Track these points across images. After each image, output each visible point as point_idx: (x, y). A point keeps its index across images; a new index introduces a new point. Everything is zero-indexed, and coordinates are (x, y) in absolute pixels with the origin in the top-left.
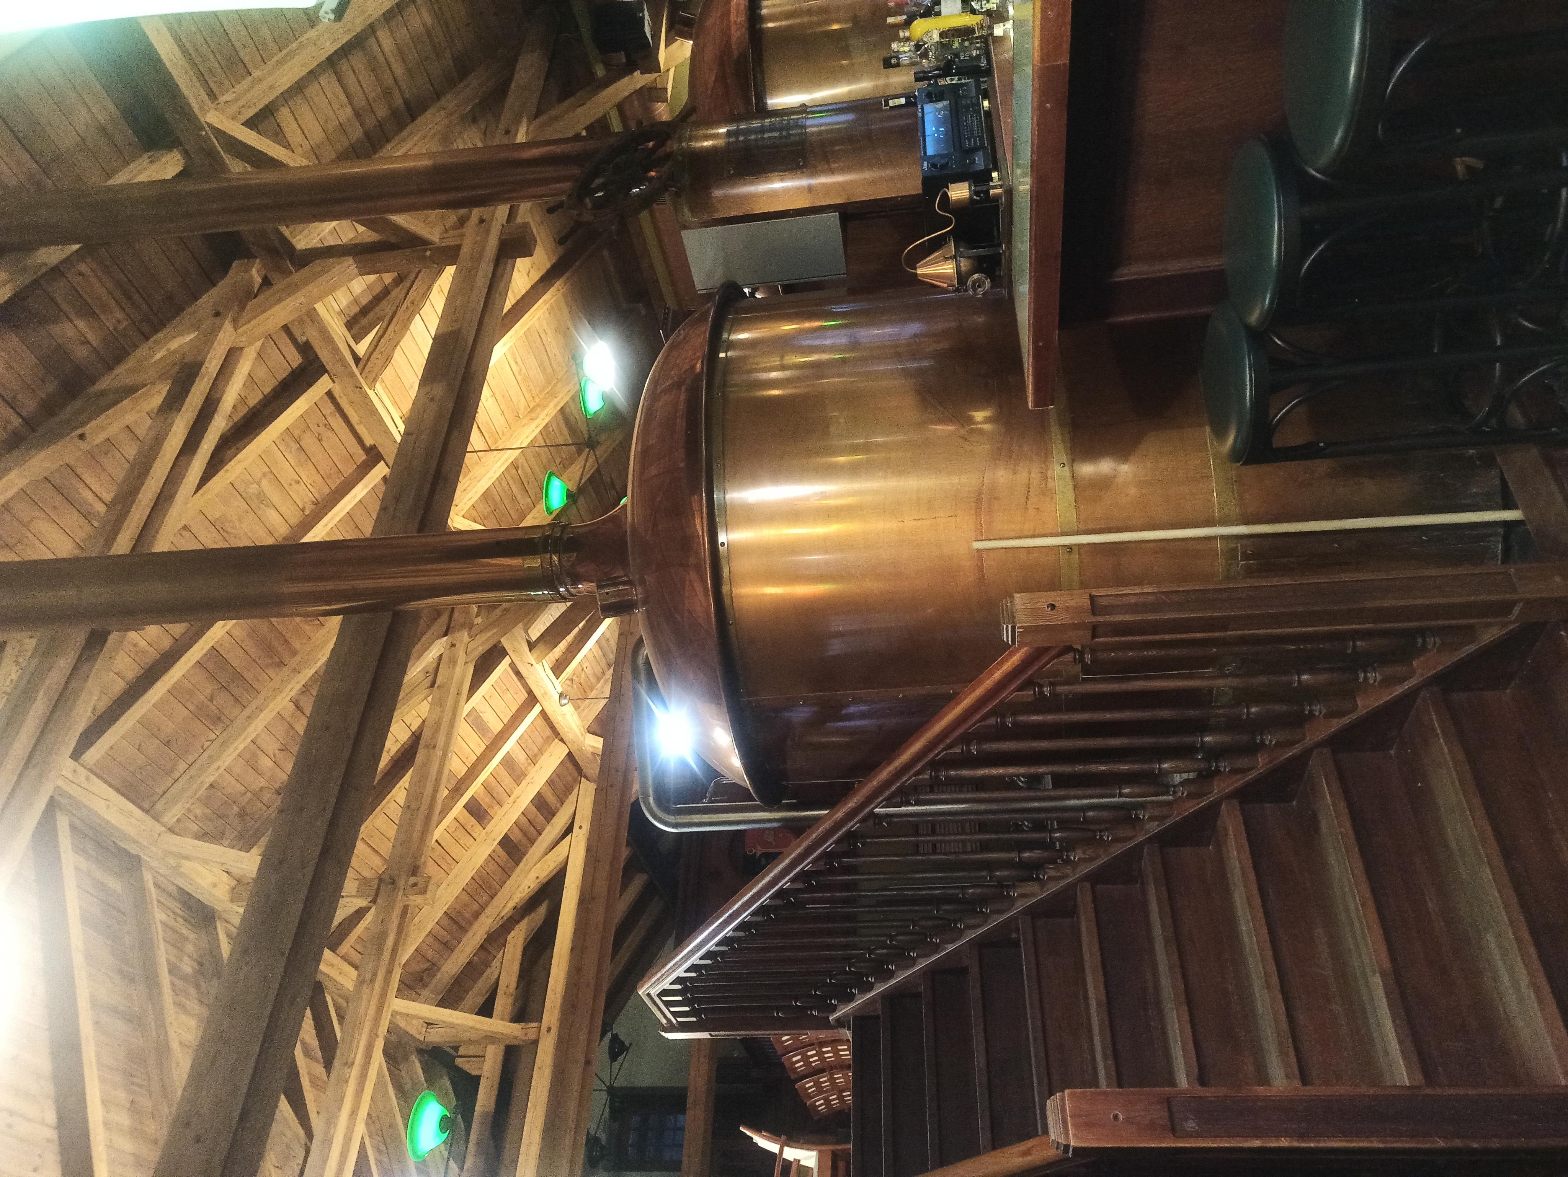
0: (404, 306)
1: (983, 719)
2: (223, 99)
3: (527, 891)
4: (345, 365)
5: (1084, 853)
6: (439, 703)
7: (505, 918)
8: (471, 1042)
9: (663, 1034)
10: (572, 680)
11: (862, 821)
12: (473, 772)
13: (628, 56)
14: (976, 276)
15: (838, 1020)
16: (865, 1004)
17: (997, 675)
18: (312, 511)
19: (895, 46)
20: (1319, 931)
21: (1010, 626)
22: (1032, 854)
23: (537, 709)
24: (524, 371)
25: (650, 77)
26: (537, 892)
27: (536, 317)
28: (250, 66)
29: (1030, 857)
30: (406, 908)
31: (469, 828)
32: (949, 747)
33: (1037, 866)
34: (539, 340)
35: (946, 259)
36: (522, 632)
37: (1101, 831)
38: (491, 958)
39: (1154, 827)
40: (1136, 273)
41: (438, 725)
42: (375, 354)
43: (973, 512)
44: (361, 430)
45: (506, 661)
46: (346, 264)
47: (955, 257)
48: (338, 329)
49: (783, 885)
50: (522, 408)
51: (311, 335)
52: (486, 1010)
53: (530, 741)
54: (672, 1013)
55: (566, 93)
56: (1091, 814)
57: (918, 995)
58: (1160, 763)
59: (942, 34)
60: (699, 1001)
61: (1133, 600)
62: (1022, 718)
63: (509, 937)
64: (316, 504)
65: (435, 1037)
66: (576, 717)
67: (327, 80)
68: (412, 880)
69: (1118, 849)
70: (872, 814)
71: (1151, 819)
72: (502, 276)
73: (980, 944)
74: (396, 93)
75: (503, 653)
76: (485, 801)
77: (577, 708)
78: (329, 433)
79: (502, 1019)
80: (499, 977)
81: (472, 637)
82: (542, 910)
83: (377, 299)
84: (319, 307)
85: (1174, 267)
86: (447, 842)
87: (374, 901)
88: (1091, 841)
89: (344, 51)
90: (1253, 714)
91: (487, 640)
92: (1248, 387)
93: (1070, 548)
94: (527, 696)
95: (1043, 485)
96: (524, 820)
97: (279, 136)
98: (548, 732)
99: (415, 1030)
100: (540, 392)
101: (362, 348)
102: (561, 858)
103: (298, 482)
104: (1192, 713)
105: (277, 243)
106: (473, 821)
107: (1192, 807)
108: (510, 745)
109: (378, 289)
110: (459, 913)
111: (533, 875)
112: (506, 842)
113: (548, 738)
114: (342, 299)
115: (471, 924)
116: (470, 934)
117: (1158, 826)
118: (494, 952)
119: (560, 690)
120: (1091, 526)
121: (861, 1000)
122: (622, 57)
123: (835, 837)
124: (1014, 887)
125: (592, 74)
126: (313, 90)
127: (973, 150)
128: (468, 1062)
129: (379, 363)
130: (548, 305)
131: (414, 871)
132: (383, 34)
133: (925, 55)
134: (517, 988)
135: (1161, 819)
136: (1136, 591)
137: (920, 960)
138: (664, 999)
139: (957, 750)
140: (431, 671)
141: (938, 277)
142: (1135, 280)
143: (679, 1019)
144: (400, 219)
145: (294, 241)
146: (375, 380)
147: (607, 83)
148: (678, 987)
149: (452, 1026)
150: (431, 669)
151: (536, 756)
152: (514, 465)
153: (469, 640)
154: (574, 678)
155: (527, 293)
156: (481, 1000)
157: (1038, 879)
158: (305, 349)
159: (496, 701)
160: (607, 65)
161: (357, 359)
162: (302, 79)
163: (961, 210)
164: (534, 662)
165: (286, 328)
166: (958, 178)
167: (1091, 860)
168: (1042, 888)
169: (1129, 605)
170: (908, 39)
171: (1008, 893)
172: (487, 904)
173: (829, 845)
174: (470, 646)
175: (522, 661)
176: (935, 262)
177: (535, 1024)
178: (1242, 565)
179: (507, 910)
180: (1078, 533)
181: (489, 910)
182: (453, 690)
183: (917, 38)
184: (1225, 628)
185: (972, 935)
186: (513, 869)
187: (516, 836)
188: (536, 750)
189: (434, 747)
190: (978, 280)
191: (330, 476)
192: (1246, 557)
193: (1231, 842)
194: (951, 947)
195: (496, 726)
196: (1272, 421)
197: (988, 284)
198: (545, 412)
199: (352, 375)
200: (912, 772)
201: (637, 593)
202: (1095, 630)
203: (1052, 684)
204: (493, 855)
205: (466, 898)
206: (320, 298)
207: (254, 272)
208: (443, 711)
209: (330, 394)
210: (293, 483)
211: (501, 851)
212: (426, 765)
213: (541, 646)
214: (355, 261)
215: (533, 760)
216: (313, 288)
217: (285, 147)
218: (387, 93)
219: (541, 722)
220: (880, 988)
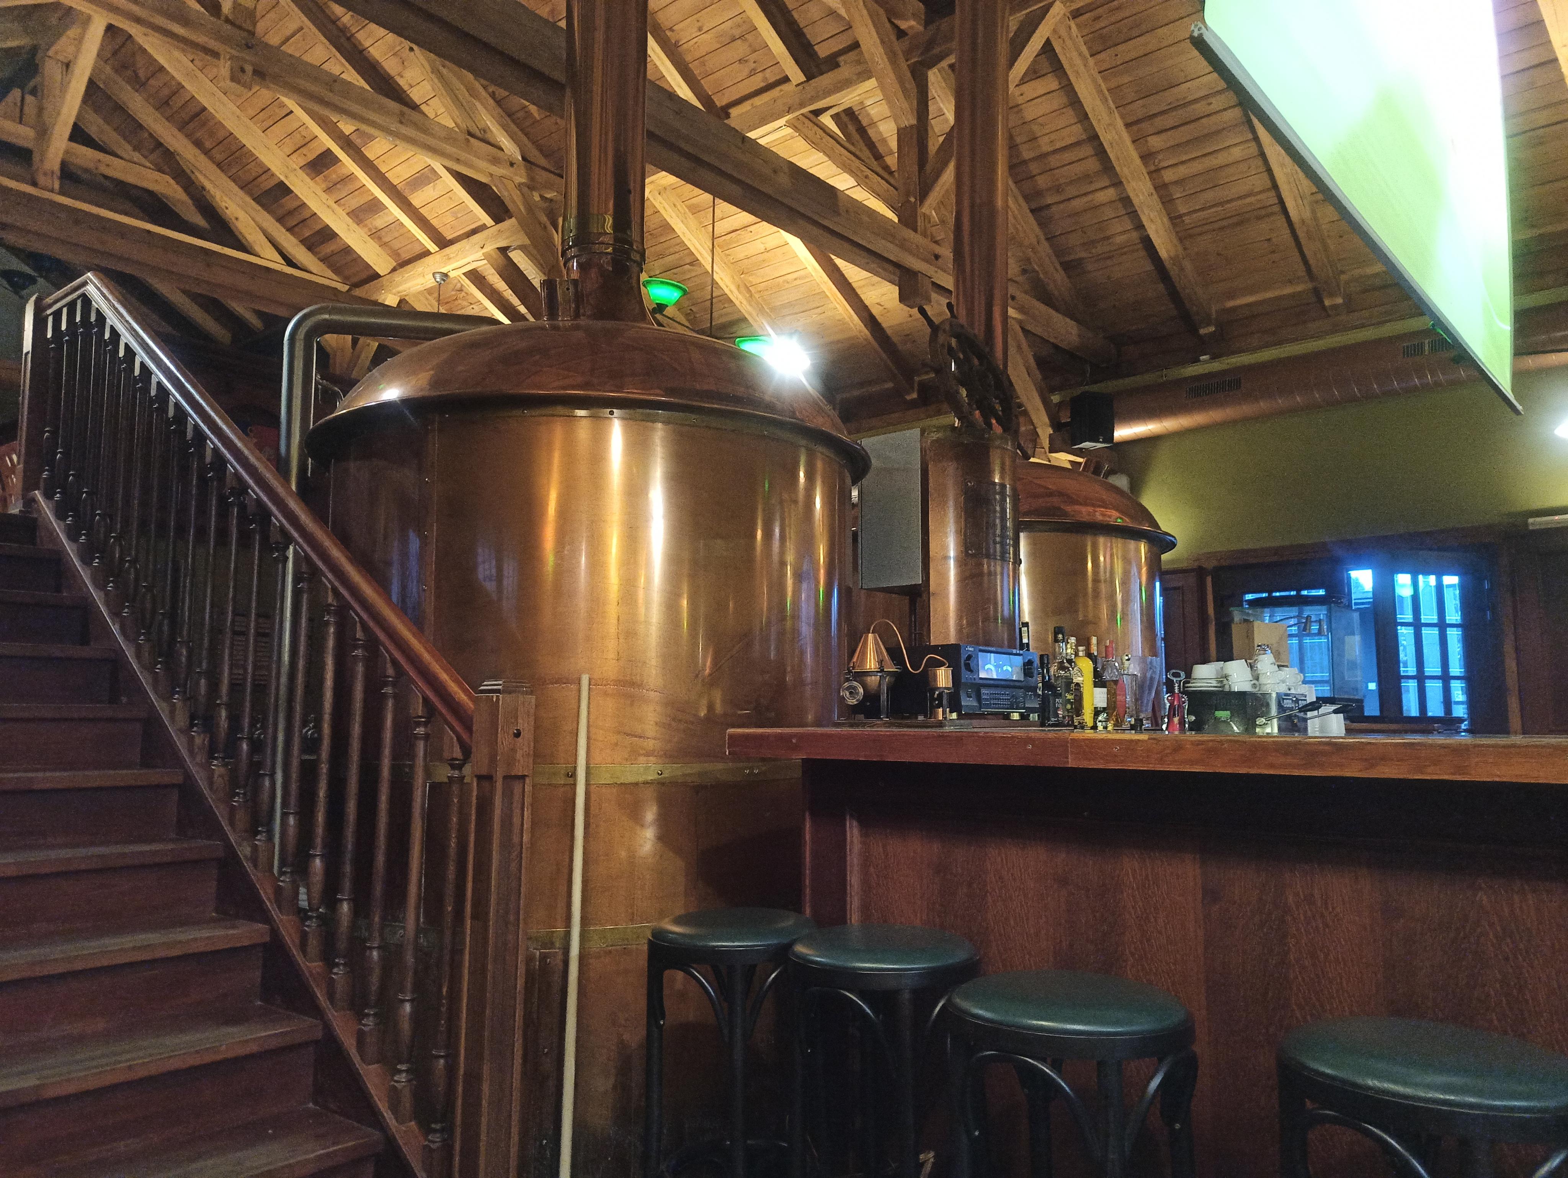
0: (864, 168)
1: (395, 662)
2: (1072, 24)
3: (223, 205)
4: (813, 99)
5: (220, 776)
6: (449, 137)
7: (193, 177)
8: (41, 110)
9: (34, 298)
10: (461, 290)
11: (282, 529)
12: (368, 166)
13: (1066, 424)
14: (861, 690)
15: (34, 500)
16: (51, 533)
17: (444, 676)
18: (669, 39)
19: (1073, 640)
20: (100, 1025)
21: (500, 687)
22: (223, 718)
23: (432, 247)
24: (787, 286)
25: (1046, 443)
26: (220, 217)
27: (838, 306)
28: (1098, 57)
29: (220, 717)
30: (216, 55)
31: (304, 150)
32: (365, 627)
33: (208, 722)
34: (815, 306)
35: (881, 662)
36: (519, 243)
37: (244, 794)
38: (146, 153)
39: (244, 851)
40: (852, 842)
41: (425, 131)
42: (820, 131)
43: (621, 678)
44: (746, 107)
45: (487, 220)
46: (910, 116)
47: (882, 671)
48: (847, 99)
49: (211, 440)
50: (750, 279)
51: (845, 71)
52: (78, 135)
53: (396, 234)
54: (59, 311)
55: (1041, 363)
56: (267, 783)
57: (58, 589)
58: (322, 856)
59: (1078, 684)
60: (72, 344)
61: (516, 820)
62: (390, 703)
63: (168, 178)
64: (677, 45)
65: (51, 69)
66: (420, 288)
67: (1076, 132)
68: (249, 69)
69: (220, 813)
70: (288, 540)
71: (255, 848)
72: (885, 269)
73: (117, 662)
74: (1057, 198)
75: (498, 220)
76: (333, 174)
77: (429, 291)
78: (746, 72)
79: (67, 152)
80: (121, 158)
81: (519, 186)
82: (199, 220)
83: (871, 145)
84: (872, 83)
85: (854, 879)
86: (289, 124)
87: (227, 20)
88: (233, 782)
89: (1101, 153)
90: (371, 954)
91: (514, 202)
92: (732, 944)
93: (573, 775)
94: (448, 238)
95: (641, 752)
96: (307, 215)
97: (1033, 74)
98: (406, 256)
99: (63, 47)
100: (764, 300)
101: (826, 120)
102: (257, 248)
103: (700, 29)
104: (378, 889)
105: (937, 50)
106: (311, 157)
107: (266, 893)
108: (395, 211)
109: (881, 149)
110: (204, 124)
111: (241, 215)
112: (283, 189)
113: (399, 255)
114: (876, 110)
115: (187, 136)
116: (176, 132)
117: (245, 856)
118: (152, 157)
119: (452, 274)
120: (593, 797)
121: (58, 528)
122: (1065, 418)
123: (265, 499)
124: (186, 700)
125: (1052, 390)
126: (1070, 116)
127: (979, 698)
128: (15, 104)
129: (810, 134)
130: (847, 319)
131: (260, 74)
132: (1111, 193)
133: (1061, 667)
134: (106, 177)
135: (254, 861)
136: (525, 826)
137: (102, 594)
138: (79, 303)
139: (359, 634)
140: (486, 136)
141: (864, 653)
142: (845, 839)
143: (50, 319)
144: (948, 175)
145: (935, 70)
146: (796, 128)
147: (1046, 402)
148: (93, 318)
149: (64, 87)
150: (488, 136)
151: (380, 238)
152: (695, 262)
153: (517, 182)
154: (463, 294)
155: (862, 301)
156: (93, 131)
157: (192, 725)
158: (832, 62)
159: (445, 205)
160: (1060, 404)
161: (817, 113)
162: (1082, 106)
163: (925, 681)
164: (484, 250)
165: (856, 45)
166: (956, 678)
167: (211, 783)
168: (181, 730)
169: (511, 817)
170: (1076, 655)
171: (178, 693)
172: (211, 158)
173: (256, 491)
174: (510, 185)
175: (487, 238)
176: (878, 652)
177: (57, 186)
178: (535, 955)
179: (201, 178)
180: (588, 784)
181: (202, 158)
182: (464, 155)
183: (1077, 663)
184: (474, 917)
185: (130, 654)
186: (250, 193)
187: (289, 203)
188: (386, 239)
189: (401, 123)
190: (858, 694)
191: (703, 64)
192: (544, 957)
193: (219, 932)
194: (115, 629)
195: (417, 200)
196: (693, 968)
197: (852, 702)
198: (745, 302)
199: (802, 105)
200: (337, 584)
201: (564, 320)
202: (485, 779)
203: (427, 737)
204: (269, 174)
205: (221, 135)
206: (882, 86)
207: (913, 23)
208: (440, 139)
209: (786, 80)
210: (700, 24)
211: (272, 183)
212: (381, 110)
213: (501, 260)
214: (912, 126)
215: (376, 235)
216: (891, 78)
217: (1022, 79)
218: (1058, 189)
219: (417, 250)
220: (70, 549)
